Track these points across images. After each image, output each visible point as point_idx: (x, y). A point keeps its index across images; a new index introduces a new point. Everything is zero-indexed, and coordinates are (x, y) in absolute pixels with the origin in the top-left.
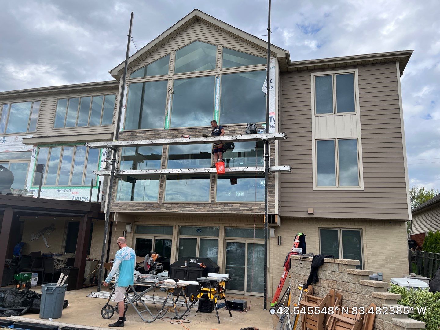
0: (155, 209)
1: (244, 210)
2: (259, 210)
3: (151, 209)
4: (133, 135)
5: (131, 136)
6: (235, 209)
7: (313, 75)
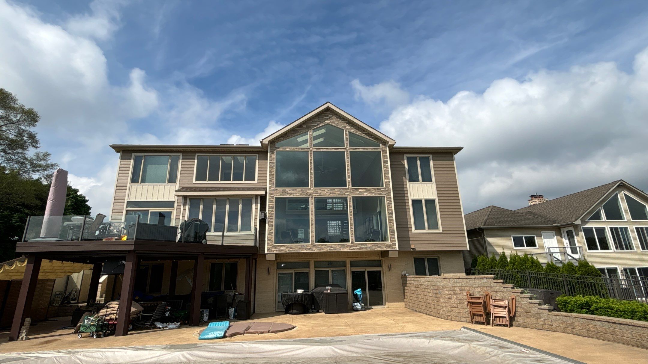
0: (309, 249)
1: (375, 248)
2: (386, 247)
3: (306, 249)
4: (284, 192)
5: (283, 192)
6: (369, 248)
7: (405, 156)
